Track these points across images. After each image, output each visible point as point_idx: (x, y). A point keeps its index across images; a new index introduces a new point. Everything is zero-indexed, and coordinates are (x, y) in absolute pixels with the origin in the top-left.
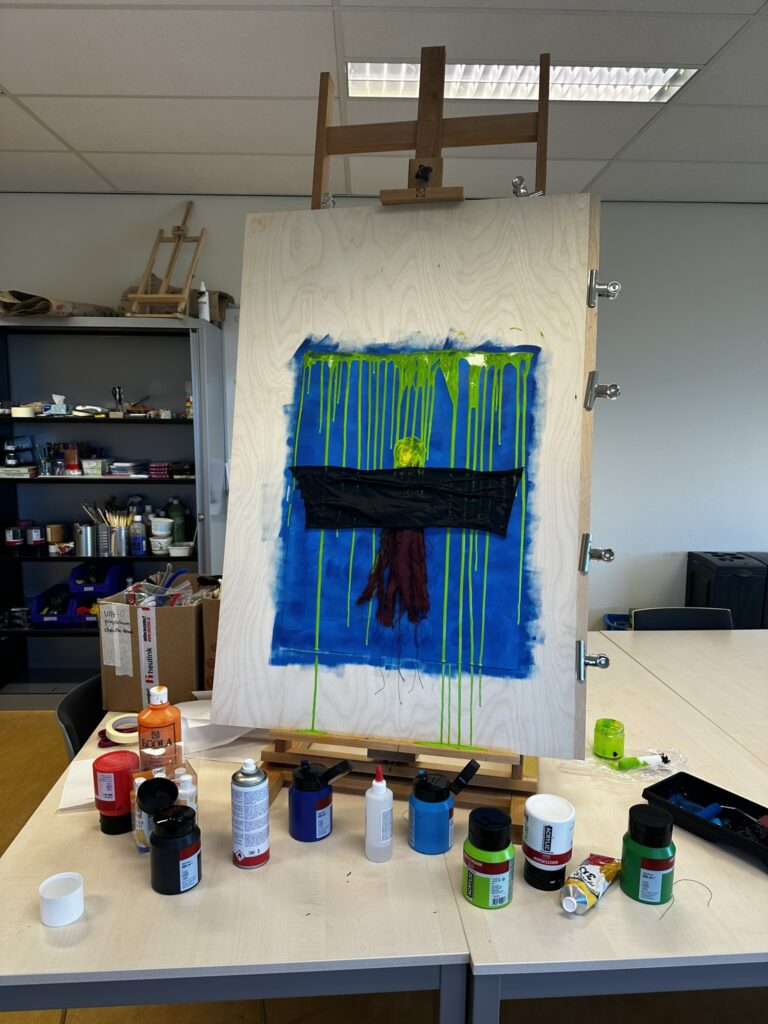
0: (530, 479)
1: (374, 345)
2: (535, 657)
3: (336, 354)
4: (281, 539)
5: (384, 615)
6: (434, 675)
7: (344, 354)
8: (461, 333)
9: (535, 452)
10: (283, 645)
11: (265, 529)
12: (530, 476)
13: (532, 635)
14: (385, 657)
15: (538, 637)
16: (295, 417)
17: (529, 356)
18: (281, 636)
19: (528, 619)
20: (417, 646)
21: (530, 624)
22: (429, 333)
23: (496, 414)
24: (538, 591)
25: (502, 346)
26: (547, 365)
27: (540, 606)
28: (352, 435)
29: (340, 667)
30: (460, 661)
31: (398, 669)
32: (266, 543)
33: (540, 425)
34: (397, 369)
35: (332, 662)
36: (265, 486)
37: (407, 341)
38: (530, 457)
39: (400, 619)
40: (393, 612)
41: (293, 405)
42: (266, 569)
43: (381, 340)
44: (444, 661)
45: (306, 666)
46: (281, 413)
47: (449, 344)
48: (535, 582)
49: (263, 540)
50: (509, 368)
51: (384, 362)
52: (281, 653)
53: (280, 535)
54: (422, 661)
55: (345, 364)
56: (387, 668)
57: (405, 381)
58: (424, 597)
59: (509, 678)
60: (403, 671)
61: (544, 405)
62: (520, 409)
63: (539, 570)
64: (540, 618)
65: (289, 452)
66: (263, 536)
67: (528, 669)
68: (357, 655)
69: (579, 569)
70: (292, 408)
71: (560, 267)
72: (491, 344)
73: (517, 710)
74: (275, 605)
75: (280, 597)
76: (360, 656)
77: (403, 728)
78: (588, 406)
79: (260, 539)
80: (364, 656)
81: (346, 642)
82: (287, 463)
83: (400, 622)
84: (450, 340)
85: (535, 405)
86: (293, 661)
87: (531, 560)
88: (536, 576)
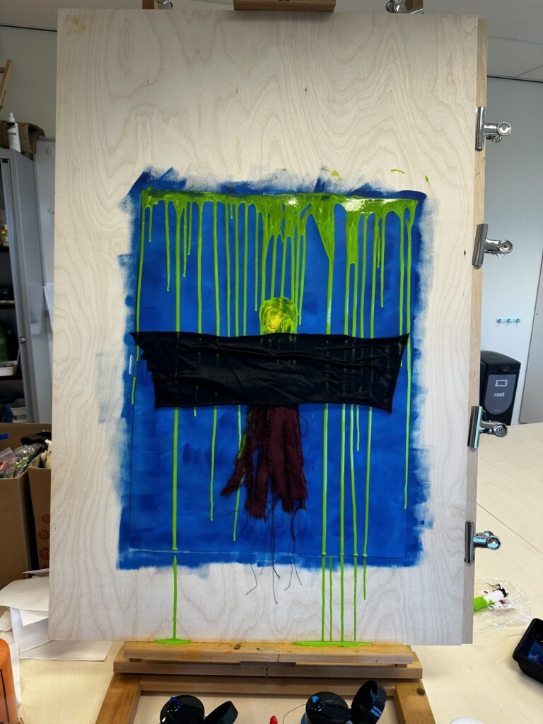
0: (415, 347)
1: (231, 183)
2: (423, 543)
3: (184, 192)
4: (124, 420)
5: (254, 505)
6: (313, 569)
7: (192, 193)
8: (335, 173)
9: (421, 315)
10: (135, 547)
11: (103, 408)
12: (415, 342)
13: (420, 519)
14: (256, 553)
15: (427, 521)
16: (134, 270)
17: (413, 204)
18: (128, 536)
19: (415, 502)
20: (294, 539)
21: (417, 507)
22: (297, 171)
23: (378, 271)
24: (426, 470)
25: (382, 190)
26: (432, 215)
27: (429, 487)
28: (209, 294)
29: (204, 568)
30: (342, 553)
31: (272, 565)
32: (105, 425)
33: (426, 285)
34: (260, 214)
35: (193, 561)
36: (99, 355)
37: (271, 180)
38: (415, 321)
39: (273, 509)
40: (266, 502)
41: (131, 255)
42: (106, 457)
43: (240, 177)
44: (324, 553)
45: (162, 569)
46: (116, 265)
47: (321, 186)
48: (422, 461)
49: (101, 421)
50: (392, 217)
51: (243, 204)
52: (130, 556)
53: (123, 415)
54: (300, 554)
55: (196, 206)
56: (259, 565)
57: (271, 229)
58: (301, 484)
59: (396, 566)
60: (278, 567)
61: (430, 261)
62: (405, 266)
63: (427, 448)
64: (428, 501)
65: (129, 313)
66: (101, 416)
67: (416, 556)
68: (223, 553)
69: (468, 445)
70: (130, 259)
71: (445, 101)
72: (370, 187)
73: (404, 600)
74: (120, 499)
75: (126, 490)
76: (227, 553)
77: (279, 628)
78: (477, 263)
79: (96, 421)
80: (232, 553)
81: (209, 538)
82: (128, 327)
83: (273, 513)
84: (322, 181)
85: (421, 261)
86: (147, 563)
87: (418, 437)
88: (424, 455)
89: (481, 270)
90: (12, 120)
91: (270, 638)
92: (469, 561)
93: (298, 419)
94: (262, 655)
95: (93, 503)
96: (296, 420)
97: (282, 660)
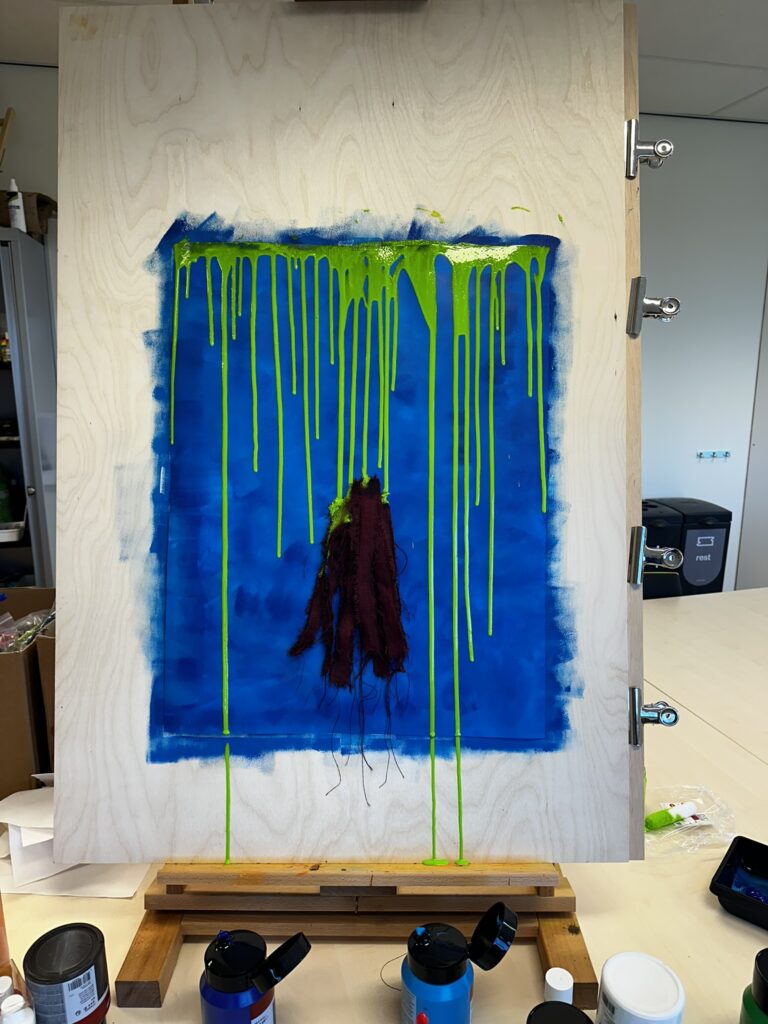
0: (550, 447)
1: (294, 231)
2: (570, 718)
3: (232, 245)
4: (154, 556)
5: (337, 669)
6: (417, 757)
7: (243, 246)
8: (436, 214)
9: (558, 404)
10: (170, 731)
11: (125, 540)
12: (551, 441)
13: (564, 685)
14: (338, 736)
15: (574, 686)
16: (164, 350)
17: (542, 253)
18: (163, 715)
19: (557, 661)
20: (389, 714)
21: (560, 667)
22: (384, 213)
24: (570, 616)
25: (499, 235)
26: (570, 267)
27: (575, 640)
28: (266, 382)
29: (267, 758)
30: (458, 733)
31: (362, 752)
32: (128, 563)
33: (563, 362)
34: (335, 271)
35: (253, 748)
36: (119, 468)
37: (348, 225)
38: (551, 412)
39: (361, 674)
40: (351, 664)
41: (161, 332)
42: (130, 607)
43: (305, 223)
44: (433, 734)
45: (210, 760)
46: (140, 344)
47: (416, 232)
48: (565, 603)
49: (124, 558)
50: (513, 271)
51: (311, 259)
52: (165, 743)
53: (152, 550)
54: (399, 736)
55: (247, 262)
56: (344, 752)
57: (350, 292)
58: (399, 636)
59: (533, 752)
60: (370, 755)
61: (568, 330)
62: (533, 336)
63: (571, 585)
64: (575, 659)
65: (159, 410)
66: (122, 552)
67: (561, 736)
68: (294, 736)
69: (629, 581)
70: (159, 336)
71: (583, 114)
72: (484, 232)
73: (547, 798)
74: (150, 664)
75: (159, 652)
76: (298, 737)
77: (373, 841)
78: (632, 331)
79: (118, 557)
80: (306, 736)
81: (275, 717)
82: (157, 429)
83: (361, 679)
84: (419, 225)
85: (556, 330)
86: (188, 754)
87: (558, 570)
88: (566, 595)
89: (639, 339)
90: (14, 188)
91: (360, 855)
92: (636, 743)
93: (393, 550)
94: (348, 876)
95: (113, 672)
96: (389, 549)
97: (377, 883)
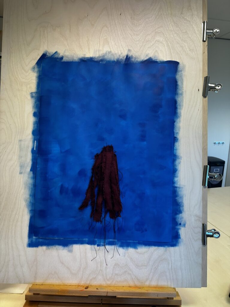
0: (175, 136)
1: (85, 58)
2: (181, 235)
4: (32, 172)
5: (96, 215)
6: (125, 248)
7: (66, 63)
8: (135, 53)
9: (178, 121)
10: (35, 236)
11: (22, 166)
12: (175, 134)
13: (179, 222)
14: (96, 239)
15: (182, 223)
16: (37, 99)
17: (173, 67)
18: (33, 230)
19: (176, 214)
20: (115, 232)
21: (178, 216)
22: (116, 52)
24: (182, 198)
25: (157, 61)
26: (182, 72)
27: (183, 206)
29: (70, 247)
31: (105, 246)
32: (22, 175)
33: (180, 105)
35: (65, 244)
36: (20, 141)
38: (175, 124)
39: (105, 217)
40: (102, 214)
41: (36, 92)
42: (23, 191)
43: (88, 55)
45: (49, 247)
46: (29, 97)
47: (128, 59)
48: (180, 193)
49: (21, 173)
52: (34, 240)
53: (31, 170)
54: (118, 240)
56: (98, 246)
58: (119, 204)
59: (167, 247)
60: (107, 247)
61: (182, 94)
63: (182, 186)
64: (183, 213)
65: (35, 120)
66: (20, 171)
67: (177, 241)
68: (80, 239)
69: (203, 185)
70: (36, 94)
71: (188, 19)
72: (152, 59)
73: (172, 264)
74: (29, 212)
75: (32, 207)
76: (82, 239)
78: (204, 95)
79: (18, 173)
80: (85, 239)
81: (73, 232)
82: (34, 127)
83: (105, 219)
84: (129, 56)
85: (177, 94)
86: (42, 244)
87: (177, 181)
88: (180, 190)
89: (207, 98)
91: (104, 283)
92: (204, 244)
93: (117, 172)
94: (99, 292)
95: (16, 214)
96: (116, 172)
97: (109, 295)
